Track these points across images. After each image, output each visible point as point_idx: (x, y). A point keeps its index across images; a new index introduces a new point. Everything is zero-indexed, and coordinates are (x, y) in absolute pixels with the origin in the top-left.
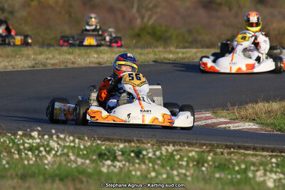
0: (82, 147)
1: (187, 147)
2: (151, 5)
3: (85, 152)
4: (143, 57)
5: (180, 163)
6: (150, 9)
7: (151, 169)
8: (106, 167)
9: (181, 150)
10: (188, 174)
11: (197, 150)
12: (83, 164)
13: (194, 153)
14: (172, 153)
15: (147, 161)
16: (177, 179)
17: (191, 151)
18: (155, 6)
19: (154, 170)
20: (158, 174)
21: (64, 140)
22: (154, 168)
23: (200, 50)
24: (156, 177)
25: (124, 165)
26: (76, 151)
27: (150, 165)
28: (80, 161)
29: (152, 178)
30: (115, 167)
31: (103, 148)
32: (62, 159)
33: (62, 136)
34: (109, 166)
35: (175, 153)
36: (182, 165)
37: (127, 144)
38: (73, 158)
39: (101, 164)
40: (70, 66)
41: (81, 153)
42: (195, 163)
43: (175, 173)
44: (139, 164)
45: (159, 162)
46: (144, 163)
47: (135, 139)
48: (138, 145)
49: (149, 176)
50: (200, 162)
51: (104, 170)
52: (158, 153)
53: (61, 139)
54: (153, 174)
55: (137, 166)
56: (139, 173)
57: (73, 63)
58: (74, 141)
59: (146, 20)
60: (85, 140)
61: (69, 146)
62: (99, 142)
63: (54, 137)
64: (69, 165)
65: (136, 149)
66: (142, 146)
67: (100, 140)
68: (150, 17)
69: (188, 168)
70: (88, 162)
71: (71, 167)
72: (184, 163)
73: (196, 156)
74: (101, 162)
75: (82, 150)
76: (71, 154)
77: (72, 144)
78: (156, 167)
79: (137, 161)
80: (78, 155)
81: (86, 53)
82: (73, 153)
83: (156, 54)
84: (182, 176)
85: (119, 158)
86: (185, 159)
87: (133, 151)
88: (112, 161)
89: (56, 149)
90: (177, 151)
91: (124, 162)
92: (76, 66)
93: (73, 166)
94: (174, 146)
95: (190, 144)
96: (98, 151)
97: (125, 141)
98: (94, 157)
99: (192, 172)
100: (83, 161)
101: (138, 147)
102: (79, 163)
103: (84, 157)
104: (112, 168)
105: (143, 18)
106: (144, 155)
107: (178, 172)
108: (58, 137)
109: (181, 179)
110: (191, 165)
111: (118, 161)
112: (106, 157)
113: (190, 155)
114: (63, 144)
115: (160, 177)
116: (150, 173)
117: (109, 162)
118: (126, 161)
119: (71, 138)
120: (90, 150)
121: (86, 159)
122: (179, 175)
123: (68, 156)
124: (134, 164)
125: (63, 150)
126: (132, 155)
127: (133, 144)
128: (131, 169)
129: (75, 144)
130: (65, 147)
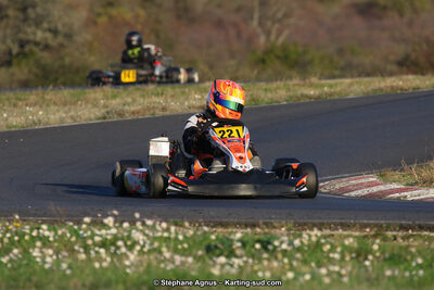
0: (181, 237)
1: (340, 231)
2: (280, 15)
3: (186, 246)
4: (269, 95)
5: (331, 255)
6: (279, 21)
7: (287, 267)
8: (218, 267)
9: (333, 235)
10: (343, 272)
11: (357, 234)
12: (183, 263)
13: (351, 240)
14: (318, 241)
15: (280, 256)
16: (327, 280)
17: (348, 236)
18: (286, 16)
19: (292, 268)
20: (298, 274)
21: (153, 228)
22: (291, 265)
23: (357, 79)
24: (295, 279)
25: (246, 262)
26: (172, 244)
27: (286, 260)
28: (178, 259)
29: (288, 281)
30: (232, 266)
31: (213, 237)
32: (152, 257)
33: (149, 222)
34: (223, 266)
35: (323, 241)
36: (333, 258)
37: (249, 230)
38: (167, 255)
39: (211, 263)
40: (159, 113)
41: (180, 247)
42: (354, 255)
43: (323, 271)
44: (268, 260)
45: (298, 255)
46: (276, 258)
47: (261, 222)
48: (266, 230)
49: (284, 278)
50: (361, 254)
51: (216, 271)
52: (297, 242)
53: (148, 226)
54: (290, 275)
55: (265, 263)
56: (268, 274)
57: (164, 109)
58: (168, 230)
59: (273, 37)
60: (184, 227)
61: (162, 237)
62: (206, 229)
63: (139, 224)
64: (162, 265)
65: (262, 237)
66: (273, 231)
67: (207, 226)
68: (279, 33)
69: (343, 264)
70: (190, 260)
71: (164, 269)
72: (337, 256)
73: (356, 245)
74: (211, 259)
75: (181, 242)
76: (164, 249)
77: (166, 235)
78: (295, 263)
79: (265, 255)
80: (176, 251)
81: (183, 93)
82: (168, 247)
83: (289, 90)
84: (335, 276)
85: (238, 252)
86: (339, 249)
87: (258, 241)
88: (228, 257)
89: (142, 243)
90: (325, 237)
91: (245, 259)
92: (168, 113)
93: (168, 268)
94: (320, 229)
95: (345, 226)
96: (205, 243)
97: (246, 226)
98: (200, 253)
99: (349, 268)
100: (183, 259)
101: (265, 233)
102: (178, 263)
103: (184, 253)
104: (228, 267)
105: (268, 34)
106: (275, 247)
107: (328, 270)
108: (144, 224)
109: (333, 280)
110: (348, 258)
111: (237, 257)
112: (217, 252)
113: (347, 242)
114: (151, 234)
115: (301, 279)
116: (285, 274)
117: (222, 259)
118: (248, 257)
119: (164, 225)
120: (193, 242)
121: (187, 256)
122: (329, 274)
123: (160, 253)
124: (260, 260)
125: (152, 244)
126: (258, 246)
127: (258, 230)
128: (256, 268)
129: (170, 233)
130: (155, 239)
